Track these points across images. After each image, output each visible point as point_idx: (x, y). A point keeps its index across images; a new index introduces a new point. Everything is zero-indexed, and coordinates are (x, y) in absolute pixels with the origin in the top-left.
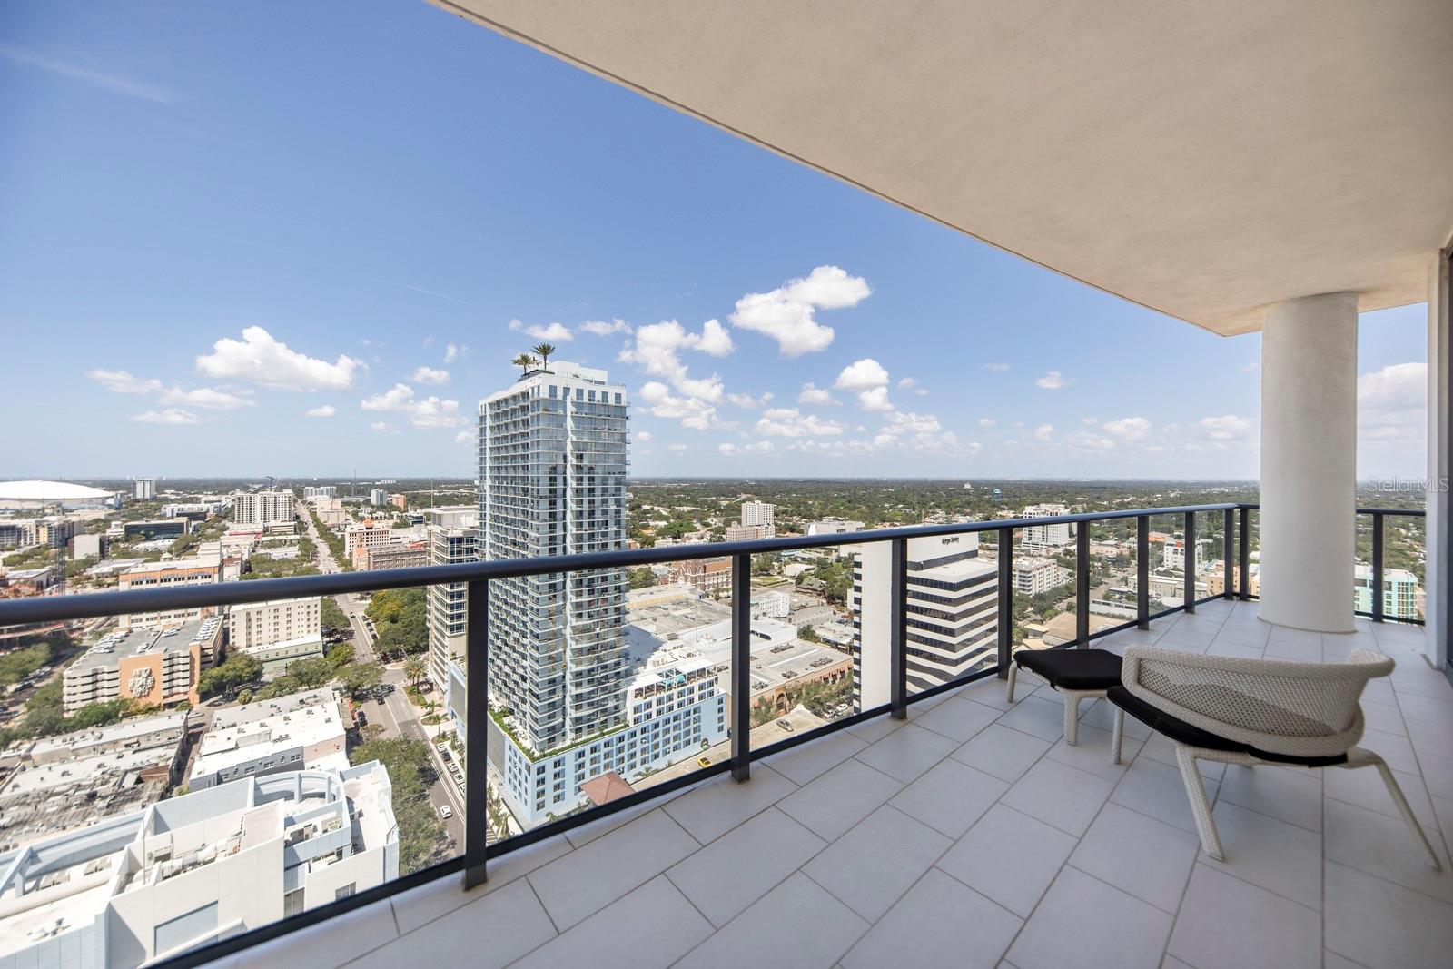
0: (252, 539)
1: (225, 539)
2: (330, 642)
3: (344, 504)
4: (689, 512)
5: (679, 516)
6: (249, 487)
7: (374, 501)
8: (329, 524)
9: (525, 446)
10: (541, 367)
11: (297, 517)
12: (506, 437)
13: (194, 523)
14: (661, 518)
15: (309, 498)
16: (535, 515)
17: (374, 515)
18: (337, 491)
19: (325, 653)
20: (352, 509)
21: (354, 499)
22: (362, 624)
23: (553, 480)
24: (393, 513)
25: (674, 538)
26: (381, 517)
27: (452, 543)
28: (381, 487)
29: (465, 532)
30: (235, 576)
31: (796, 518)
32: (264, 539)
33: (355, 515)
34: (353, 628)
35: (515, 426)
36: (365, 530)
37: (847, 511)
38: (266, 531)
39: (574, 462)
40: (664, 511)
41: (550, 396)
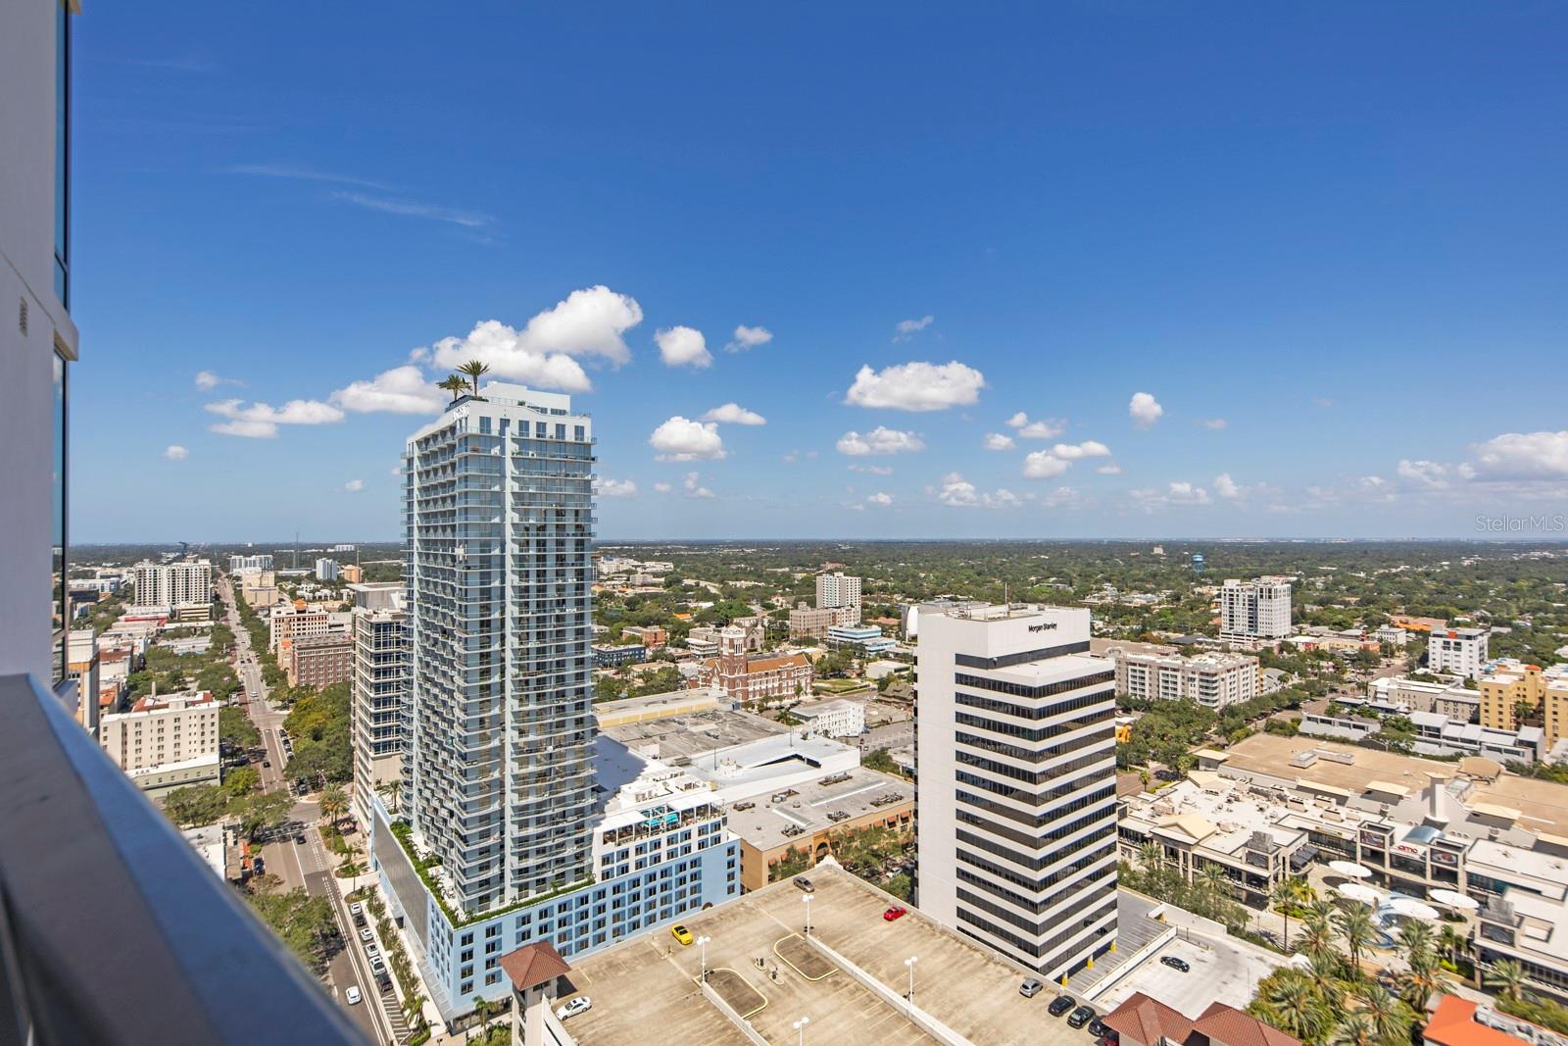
0: (154, 627)
1: (120, 626)
2: (232, 764)
3: (279, 579)
4: (748, 589)
5: (732, 594)
6: (161, 557)
7: (320, 575)
8: (254, 607)
9: (453, 499)
10: (471, 391)
11: (217, 597)
12: (434, 487)
13: (80, 605)
14: (706, 596)
15: (235, 572)
17: (318, 594)
18: (273, 562)
19: (222, 780)
20: (289, 586)
21: (294, 573)
22: (278, 740)
23: (486, 546)
24: (342, 591)
25: (718, 625)
26: (326, 596)
27: (378, 630)
28: (334, 556)
29: (395, 616)
30: (122, 676)
31: (898, 597)
32: (168, 626)
33: (293, 594)
34: (265, 745)
35: (443, 472)
36: (296, 615)
37: (971, 587)
38: (173, 616)
39: (516, 519)
40: (713, 588)
41: (482, 431)
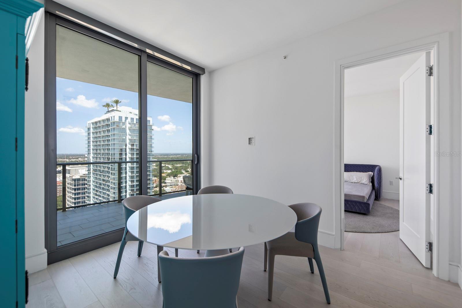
4: (180, 166)
5: (176, 168)
9: (108, 141)
10: (115, 108)
12: (100, 137)
14: (169, 169)
16: (113, 169)
23: (121, 154)
25: (174, 177)
27: (75, 181)
29: (81, 177)
35: (104, 132)
39: (130, 147)
40: (170, 167)
41: (119, 120)
